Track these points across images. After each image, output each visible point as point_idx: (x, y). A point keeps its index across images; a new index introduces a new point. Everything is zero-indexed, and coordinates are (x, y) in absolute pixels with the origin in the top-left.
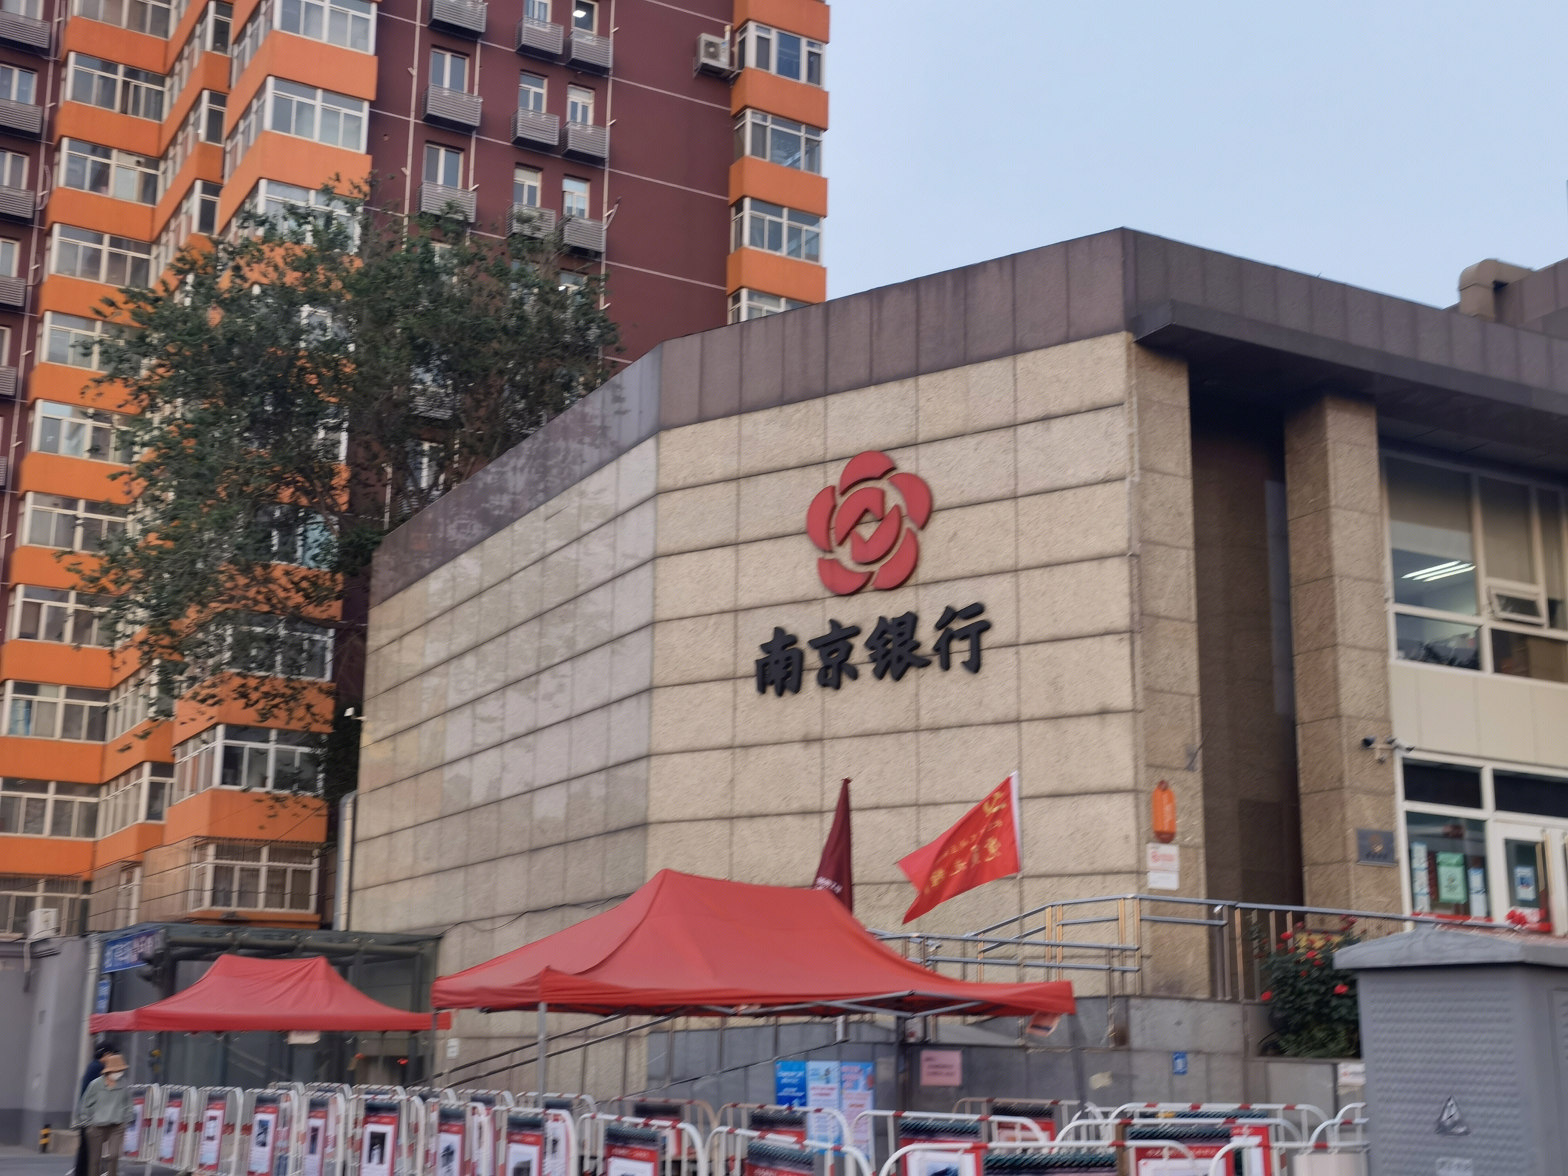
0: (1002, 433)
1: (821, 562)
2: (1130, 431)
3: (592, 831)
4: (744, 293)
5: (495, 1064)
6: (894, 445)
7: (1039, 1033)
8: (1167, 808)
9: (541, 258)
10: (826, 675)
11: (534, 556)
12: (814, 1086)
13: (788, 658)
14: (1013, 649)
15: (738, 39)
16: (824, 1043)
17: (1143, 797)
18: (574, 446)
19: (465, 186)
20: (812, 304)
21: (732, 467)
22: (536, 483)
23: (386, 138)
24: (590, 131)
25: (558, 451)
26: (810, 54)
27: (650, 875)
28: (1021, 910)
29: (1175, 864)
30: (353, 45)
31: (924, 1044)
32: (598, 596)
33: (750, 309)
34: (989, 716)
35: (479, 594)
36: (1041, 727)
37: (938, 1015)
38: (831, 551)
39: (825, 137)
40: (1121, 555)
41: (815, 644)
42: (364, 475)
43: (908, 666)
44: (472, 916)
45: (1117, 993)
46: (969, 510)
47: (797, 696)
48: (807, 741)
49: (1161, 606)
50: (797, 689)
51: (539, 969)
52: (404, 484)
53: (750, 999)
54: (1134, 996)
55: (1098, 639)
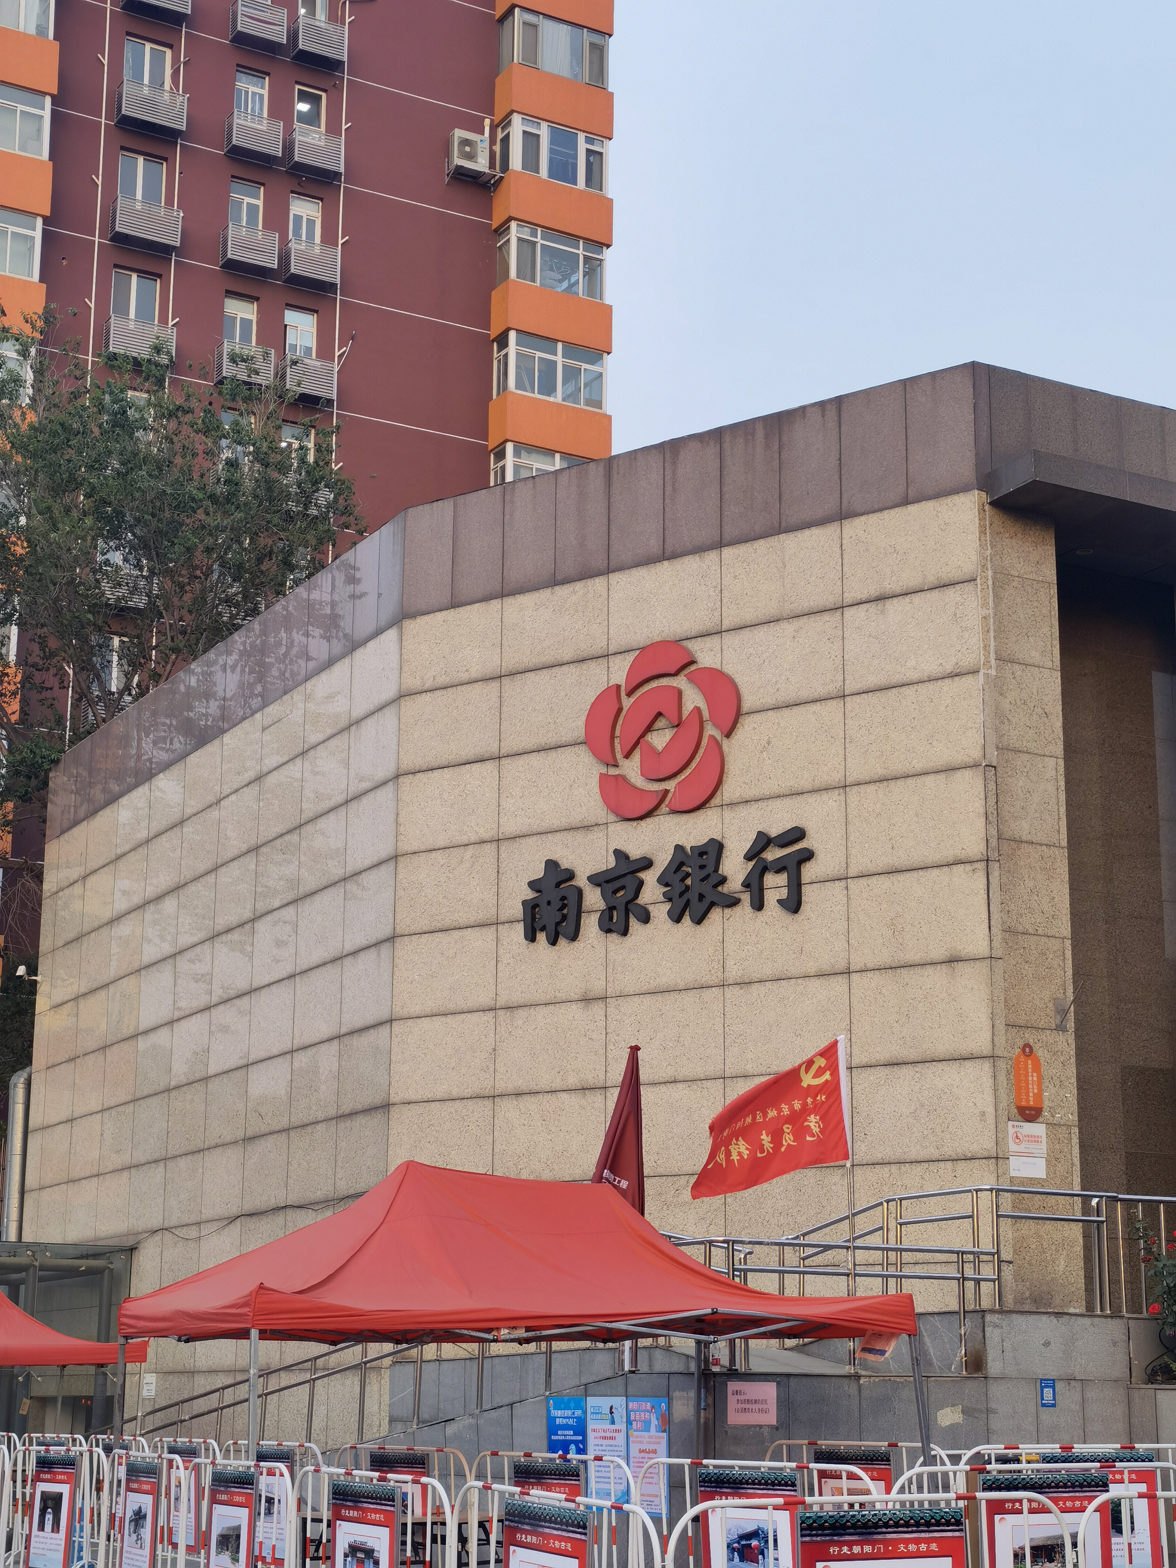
0: (826, 617)
1: (604, 779)
2: (985, 612)
3: (321, 1116)
4: (510, 447)
5: (201, 1405)
6: (693, 634)
7: (871, 1357)
8: (1033, 1078)
9: (258, 408)
10: (611, 918)
11: (250, 775)
12: (595, 1428)
13: (564, 898)
14: (843, 883)
15: (500, 135)
16: (609, 1374)
17: (1002, 1064)
18: (298, 637)
19: (163, 320)
20: (593, 460)
21: (492, 663)
22: (251, 686)
23: (65, 262)
24: (317, 250)
25: (279, 644)
26: (589, 151)
27: (392, 1169)
28: (851, 1203)
29: (1043, 1148)
30: (23, 148)
31: (732, 1374)
32: (329, 823)
33: (517, 468)
34: (812, 967)
35: (181, 822)
36: (876, 979)
37: (746, 1338)
38: (616, 766)
39: (608, 255)
40: (976, 765)
41: (595, 880)
42: (38, 677)
43: (712, 904)
44: (174, 1221)
45: (970, 1307)
46: (786, 712)
47: (576, 943)
48: (587, 1000)
49: (1023, 828)
50: (574, 937)
51: (253, 1286)
52: (89, 688)
53: (512, 1321)
54: (992, 1311)
55: (946, 869)
